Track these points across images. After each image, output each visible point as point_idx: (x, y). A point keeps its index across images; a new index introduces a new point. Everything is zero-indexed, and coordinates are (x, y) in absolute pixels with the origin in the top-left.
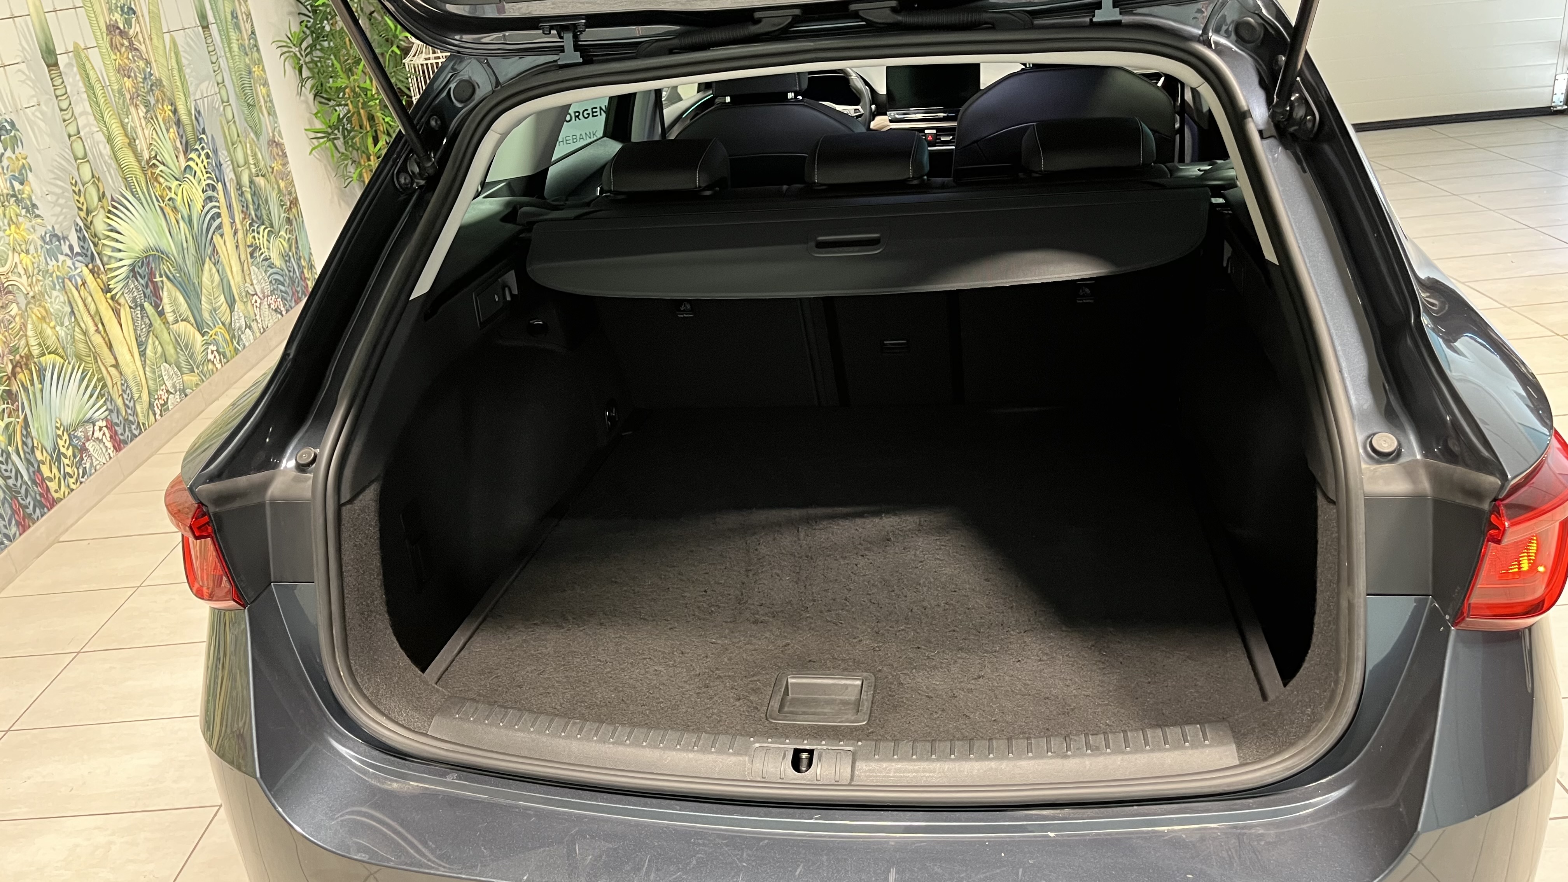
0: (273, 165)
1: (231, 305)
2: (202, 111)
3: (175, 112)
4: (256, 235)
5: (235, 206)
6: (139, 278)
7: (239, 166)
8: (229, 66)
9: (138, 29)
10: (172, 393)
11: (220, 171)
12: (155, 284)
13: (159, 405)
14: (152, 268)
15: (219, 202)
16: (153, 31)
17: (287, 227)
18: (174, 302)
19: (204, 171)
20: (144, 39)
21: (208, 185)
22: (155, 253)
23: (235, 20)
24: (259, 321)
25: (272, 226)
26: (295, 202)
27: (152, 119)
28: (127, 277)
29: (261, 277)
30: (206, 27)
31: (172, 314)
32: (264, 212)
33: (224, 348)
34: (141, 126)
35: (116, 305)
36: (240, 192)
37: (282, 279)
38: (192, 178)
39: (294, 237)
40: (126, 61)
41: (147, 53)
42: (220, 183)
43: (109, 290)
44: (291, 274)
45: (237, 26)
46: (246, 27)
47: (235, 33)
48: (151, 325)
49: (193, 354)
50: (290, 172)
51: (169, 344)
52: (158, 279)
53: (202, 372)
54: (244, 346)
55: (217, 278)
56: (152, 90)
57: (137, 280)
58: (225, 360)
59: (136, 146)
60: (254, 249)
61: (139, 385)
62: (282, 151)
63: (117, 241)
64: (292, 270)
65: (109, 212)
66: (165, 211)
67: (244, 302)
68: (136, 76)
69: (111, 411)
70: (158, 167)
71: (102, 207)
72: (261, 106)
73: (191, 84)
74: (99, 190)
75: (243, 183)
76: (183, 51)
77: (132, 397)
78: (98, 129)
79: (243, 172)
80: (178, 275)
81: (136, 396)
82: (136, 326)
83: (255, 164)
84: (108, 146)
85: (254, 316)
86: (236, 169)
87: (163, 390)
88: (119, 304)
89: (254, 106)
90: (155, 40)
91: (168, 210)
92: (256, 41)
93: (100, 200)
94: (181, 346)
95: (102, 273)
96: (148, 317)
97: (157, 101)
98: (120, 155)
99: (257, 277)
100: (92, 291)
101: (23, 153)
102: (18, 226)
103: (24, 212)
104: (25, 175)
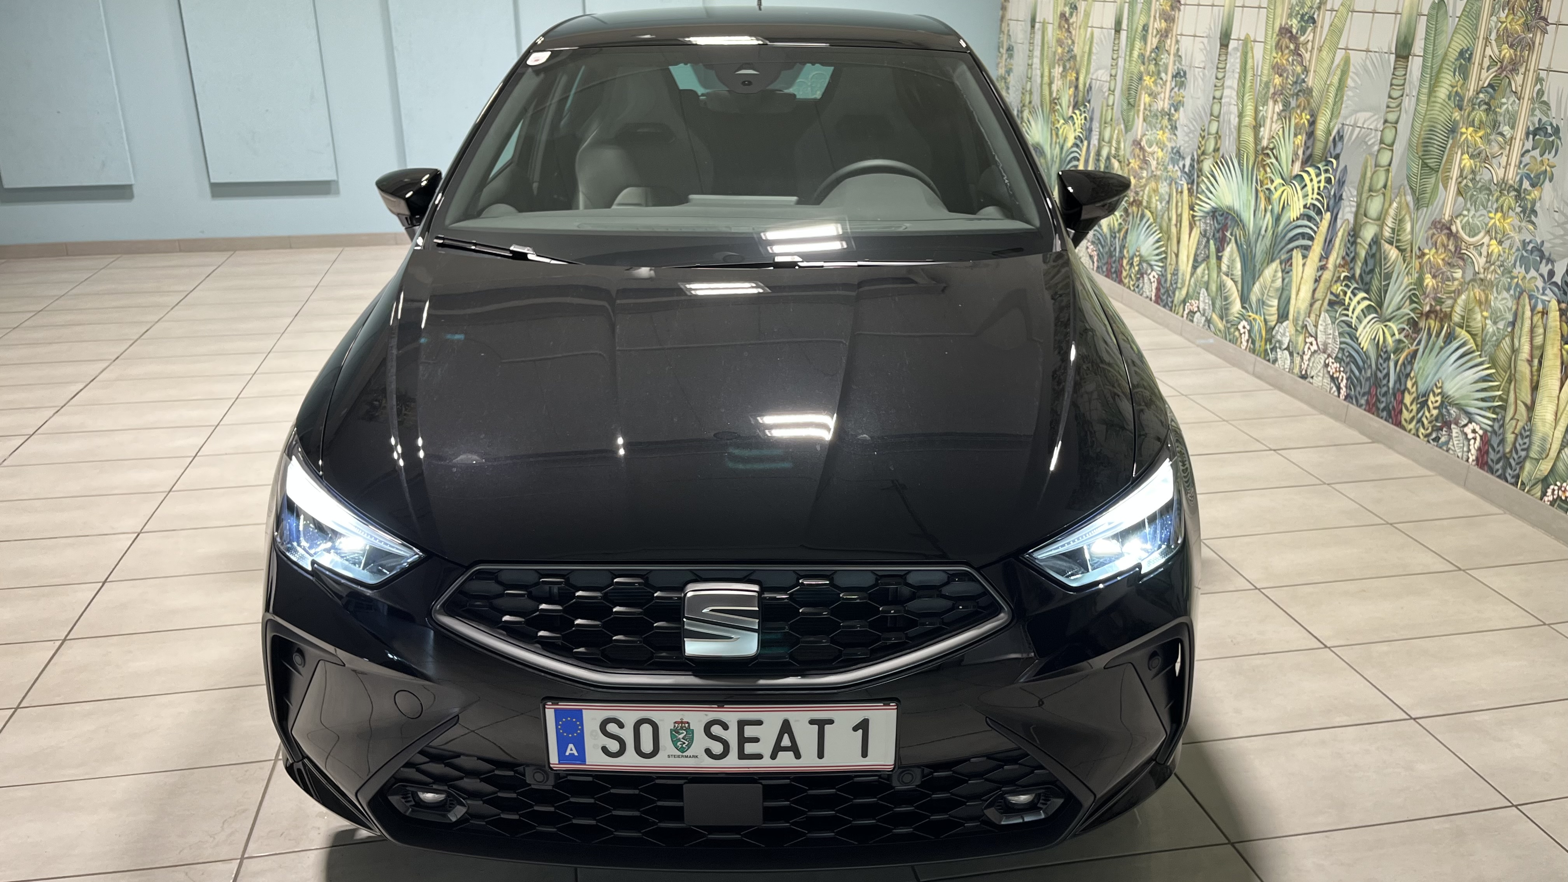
100: (1548, 327)
101: (1553, 161)
102: (1504, 217)
103: (1518, 210)
104: (1541, 181)
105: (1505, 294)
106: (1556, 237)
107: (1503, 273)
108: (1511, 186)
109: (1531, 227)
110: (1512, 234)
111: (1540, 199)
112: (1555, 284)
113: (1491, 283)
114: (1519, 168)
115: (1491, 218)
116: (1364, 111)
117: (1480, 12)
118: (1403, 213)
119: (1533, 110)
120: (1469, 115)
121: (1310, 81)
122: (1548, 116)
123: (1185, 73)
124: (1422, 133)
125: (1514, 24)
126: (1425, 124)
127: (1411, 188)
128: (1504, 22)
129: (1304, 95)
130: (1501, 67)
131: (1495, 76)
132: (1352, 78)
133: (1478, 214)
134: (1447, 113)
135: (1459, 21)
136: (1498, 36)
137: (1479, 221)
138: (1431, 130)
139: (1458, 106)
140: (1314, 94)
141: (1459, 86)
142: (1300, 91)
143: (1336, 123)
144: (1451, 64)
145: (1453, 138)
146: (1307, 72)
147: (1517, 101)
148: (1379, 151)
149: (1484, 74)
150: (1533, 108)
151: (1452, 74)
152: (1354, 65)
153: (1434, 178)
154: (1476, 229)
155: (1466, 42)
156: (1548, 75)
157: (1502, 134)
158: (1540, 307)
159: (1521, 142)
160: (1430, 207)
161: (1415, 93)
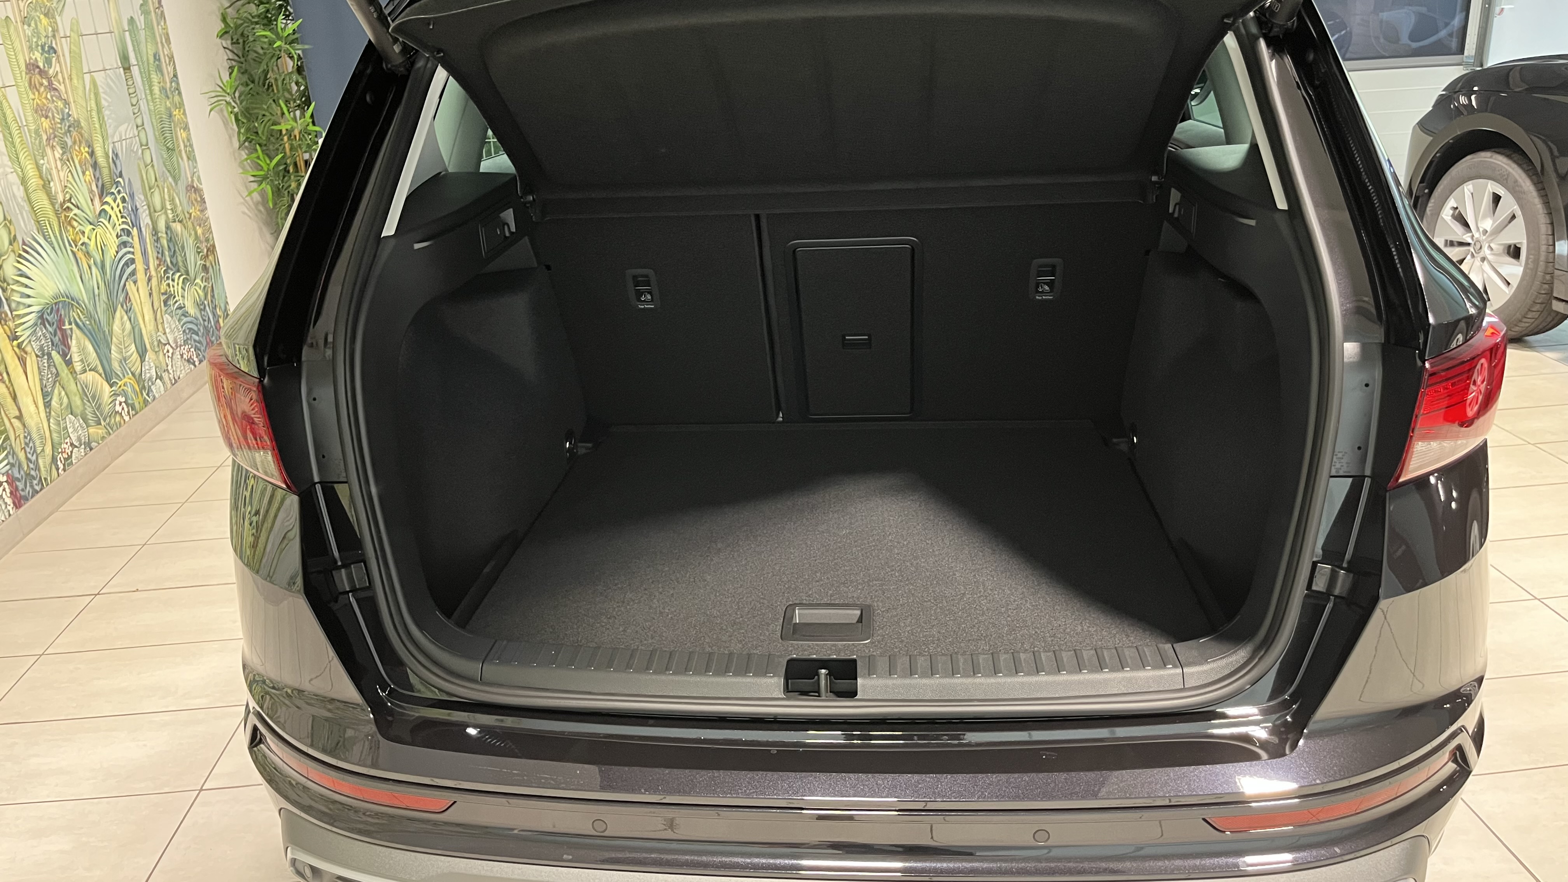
0: (191, 211)
1: (142, 354)
2: (120, 155)
3: (92, 154)
4: (171, 283)
5: (150, 252)
6: (47, 326)
7: (155, 211)
8: (149, 108)
9: (58, 69)
10: (76, 447)
11: (136, 215)
12: (64, 332)
13: (62, 459)
14: (61, 315)
15: (133, 247)
16: (74, 72)
17: (203, 274)
18: (82, 350)
19: (119, 215)
20: (64, 79)
21: (123, 230)
22: (65, 299)
23: (157, 62)
24: (171, 371)
25: (187, 273)
26: (212, 249)
27: (68, 161)
28: (35, 324)
29: (174, 326)
30: (127, 69)
31: (79, 363)
32: (179, 258)
33: (133, 399)
34: (56, 167)
35: (22, 353)
36: (155, 238)
37: (196, 328)
38: (106, 222)
39: (210, 285)
40: (44, 101)
41: (66, 93)
42: (135, 228)
43: (16, 338)
44: (206, 323)
45: (159, 69)
46: (168, 70)
47: (157, 75)
48: (57, 375)
49: (100, 405)
50: (208, 218)
51: (76, 395)
52: (67, 327)
53: (109, 424)
54: (154, 398)
55: (128, 326)
56: (69, 131)
57: (45, 327)
58: (134, 412)
59: (50, 188)
60: (168, 297)
61: (42, 437)
62: (201, 196)
63: (27, 286)
64: (207, 319)
65: (20, 256)
66: (78, 256)
67: (156, 352)
68: (54, 117)
69: (12, 465)
70: (72, 210)
71: (13, 251)
72: (180, 151)
73: (110, 126)
74: (10, 233)
75: (159, 229)
76: (104, 93)
77: (35, 451)
78: (13, 170)
79: (159, 218)
80: (88, 322)
81: (39, 450)
82: (42, 376)
83: (172, 209)
84: (22, 188)
85: (165, 366)
86: (152, 214)
87: (67, 443)
88: (26, 353)
89: (173, 150)
90: (75, 81)
91: (80, 255)
92: (178, 84)
93: (11, 244)
94: (88, 397)
95: (10, 320)
96: (55, 366)
97: (75, 143)
98: (33, 197)
99: (170, 326)
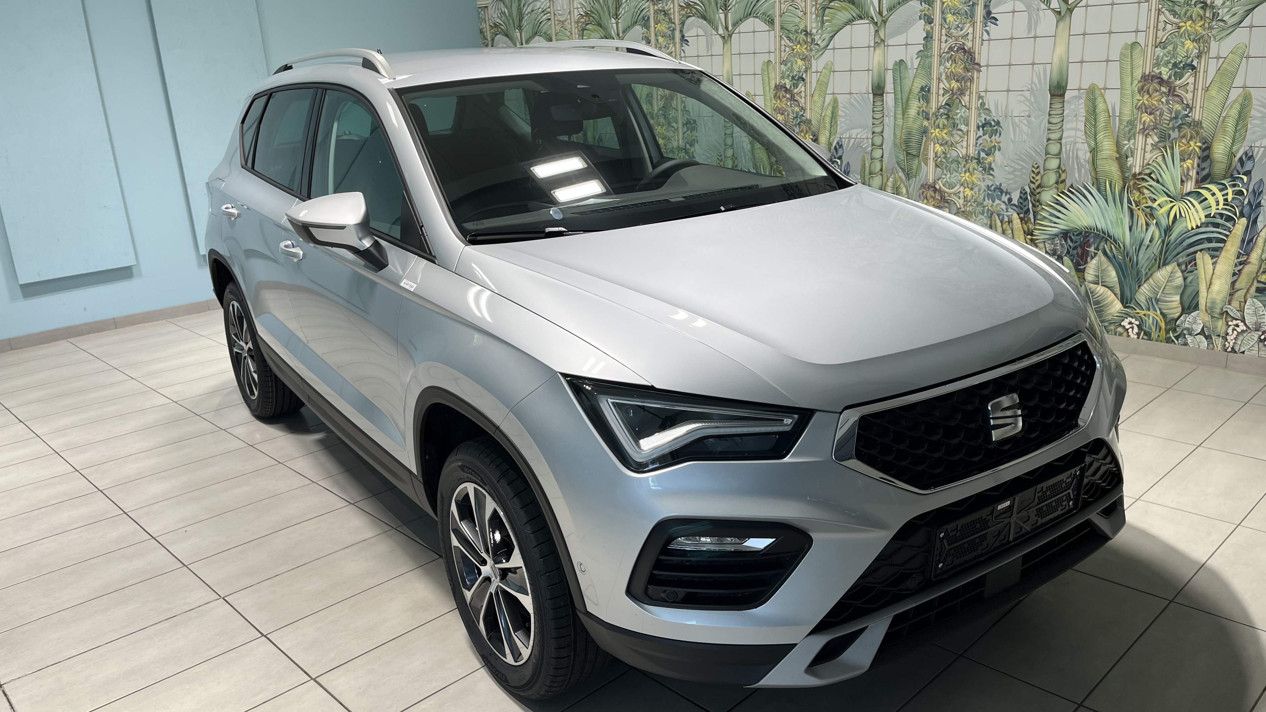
2: (1256, 157)
3: (1207, 148)
5: (1259, 244)
6: (1069, 240)
9: (1191, 81)
12: (1086, 251)
14: (1089, 240)
15: (1230, 232)
16: (1216, 85)
18: (1102, 271)
19: (1222, 202)
20: (1195, 89)
21: (1221, 214)
22: (1100, 233)
27: (1165, 148)
28: (1056, 235)
31: (1093, 276)
33: (1151, 330)
34: (1144, 149)
38: (1196, 202)
40: (1155, 102)
41: (1192, 99)
42: (1244, 219)
49: (1102, 311)
52: (1092, 249)
55: (1179, 281)
56: (1179, 127)
58: (1147, 337)
59: (1127, 161)
63: (1059, 211)
65: (1063, 193)
66: (1135, 212)
68: (1161, 115)
70: (1147, 181)
71: (1057, 188)
73: (1253, 133)
74: (1060, 177)
80: (1120, 257)
84: (1089, 155)
90: (1213, 92)
91: (1139, 213)
93: (1057, 183)
95: (1031, 223)
97: (1183, 137)
98: (1099, 162)
100: (1014, 229)
101: (998, 140)
102: (971, 174)
103: (981, 169)
104: (993, 152)
105: (981, 216)
106: (1009, 180)
107: (977, 206)
108: (972, 157)
109: (991, 177)
110: (979, 183)
111: (994, 161)
112: (1014, 205)
113: (971, 213)
114: (976, 146)
115: (963, 177)
116: (856, 128)
117: (931, 64)
118: (899, 183)
119: (979, 115)
120: (935, 122)
121: (808, 115)
122: (991, 116)
123: (695, 121)
124: (903, 136)
125: (957, 69)
126: (903, 131)
127: (901, 168)
128: (950, 68)
129: (804, 124)
130: (953, 93)
131: (949, 99)
132: (842, 111)
133: (952, 176)
134: (919, 122)
135: (917, 70)
136: (947, 77)
137: (955, 180)
138: (908, 134)
139: (926, 118)
140: (812, 122)
141: (924, 107)
142: (800, 122)
143: (834, 139)
144: (915, 95)
145: (925, 136)
146: (805, 110)
147: (967, 111)
148: (872, 150)
149: (941, 98)
150: (979, 113)
151: (918, 101)
152: (841, 103)
153: (917, 160)
154: (953, 184)
155: (924, 82)
156: (986, 94)
157: (960, 130)
158: (1006, 219)
159: (975, 133)
160: (918, 177)
161: (892, 114)
